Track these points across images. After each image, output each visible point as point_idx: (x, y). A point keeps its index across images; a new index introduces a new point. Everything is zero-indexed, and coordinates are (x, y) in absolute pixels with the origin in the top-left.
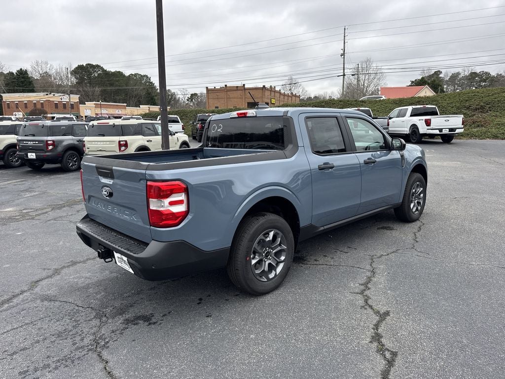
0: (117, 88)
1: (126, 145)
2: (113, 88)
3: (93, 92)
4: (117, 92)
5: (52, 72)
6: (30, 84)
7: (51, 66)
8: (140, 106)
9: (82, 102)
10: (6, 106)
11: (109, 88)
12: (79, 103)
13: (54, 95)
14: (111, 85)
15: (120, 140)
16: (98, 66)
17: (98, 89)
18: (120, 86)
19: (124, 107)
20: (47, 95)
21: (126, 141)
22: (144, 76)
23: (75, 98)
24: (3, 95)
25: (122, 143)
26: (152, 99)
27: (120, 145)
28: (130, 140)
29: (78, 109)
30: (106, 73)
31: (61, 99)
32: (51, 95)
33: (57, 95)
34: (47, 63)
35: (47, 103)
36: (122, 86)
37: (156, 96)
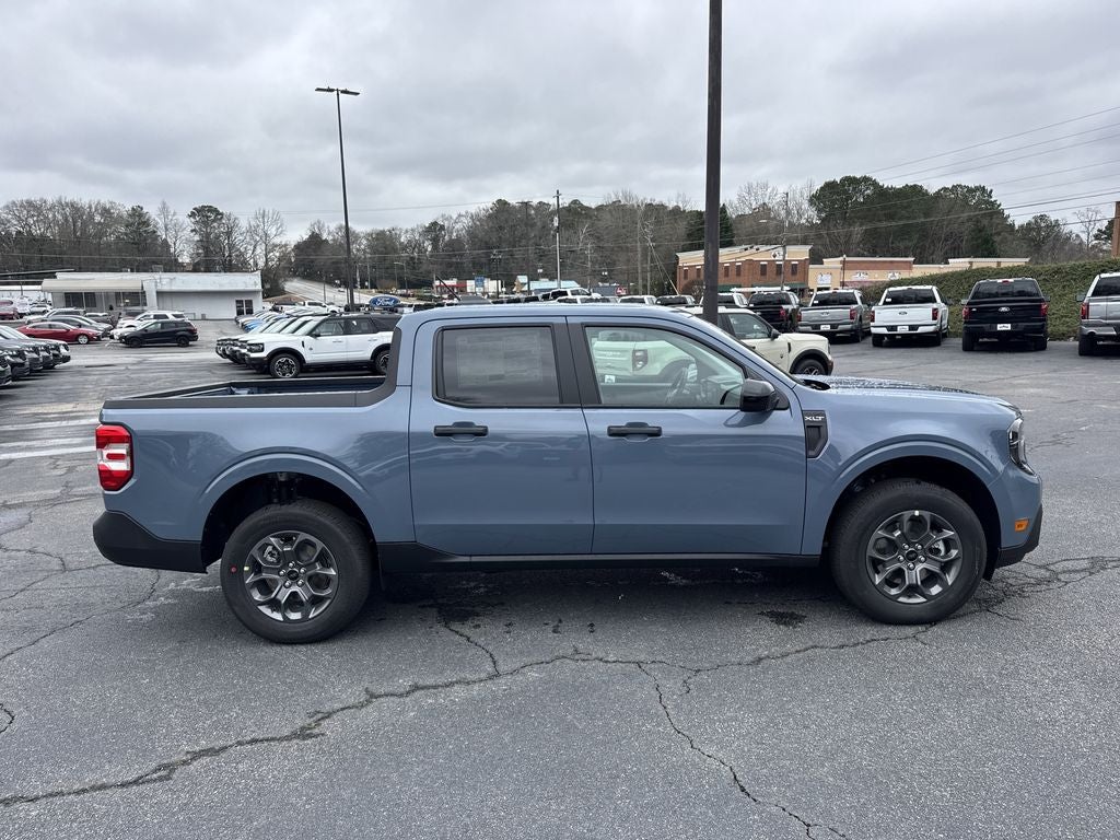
0: (902, 223)
1: (645, 359)
2: (894, 224)
3: (849, 236)
4: (904, 232)
5: (774, 202)
6: (726, 232)
7: (773, 190)
8: (950, 260)
9: (816, 258)
10: (682, 275)
11: (884, 224)
12: (808, 262)
13: (757, 249)
14: (890, 217)
15: (637, 348)
16: (866, 179)
17: (858, 230)
18: (908, 218)
19: (908, 266)
20: (746, 249)
21: (645, 351)
22: (977, 189)
23: (800, 253)
24: (679, 255)
25: (638, 354)
26: (986, 241)
27: (635, 360)
28: (654, 349)
29: (806, 274)
30: (883, 193)
31: (775, 256)
32: (754, 250)
33: (763, 248)
34: (766, 186)
35: (747, 266)
36: (915, 218)
37: (999, 234)
